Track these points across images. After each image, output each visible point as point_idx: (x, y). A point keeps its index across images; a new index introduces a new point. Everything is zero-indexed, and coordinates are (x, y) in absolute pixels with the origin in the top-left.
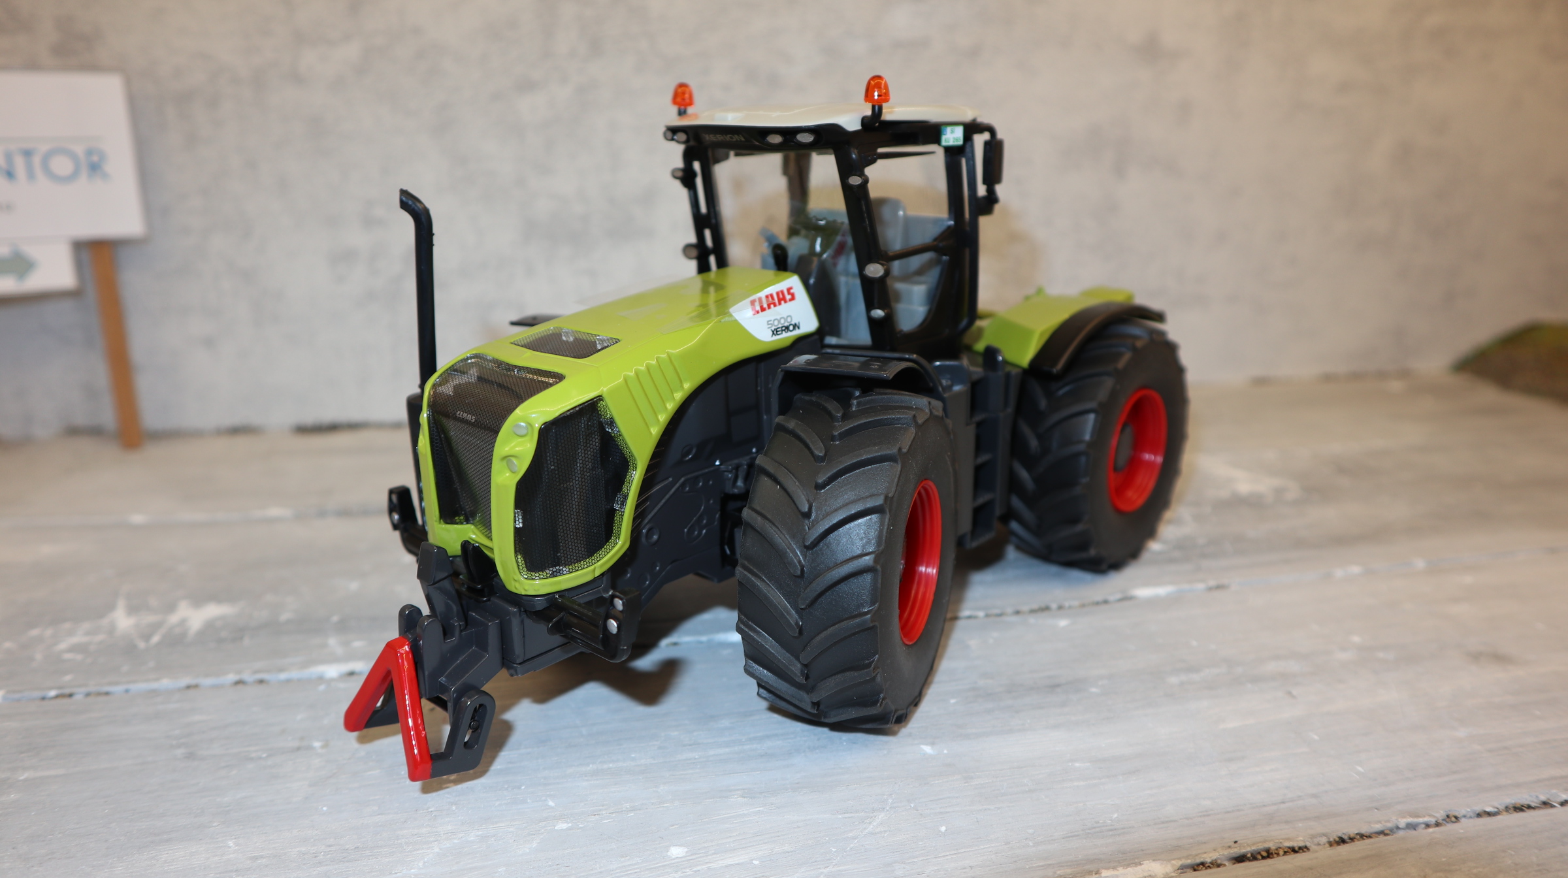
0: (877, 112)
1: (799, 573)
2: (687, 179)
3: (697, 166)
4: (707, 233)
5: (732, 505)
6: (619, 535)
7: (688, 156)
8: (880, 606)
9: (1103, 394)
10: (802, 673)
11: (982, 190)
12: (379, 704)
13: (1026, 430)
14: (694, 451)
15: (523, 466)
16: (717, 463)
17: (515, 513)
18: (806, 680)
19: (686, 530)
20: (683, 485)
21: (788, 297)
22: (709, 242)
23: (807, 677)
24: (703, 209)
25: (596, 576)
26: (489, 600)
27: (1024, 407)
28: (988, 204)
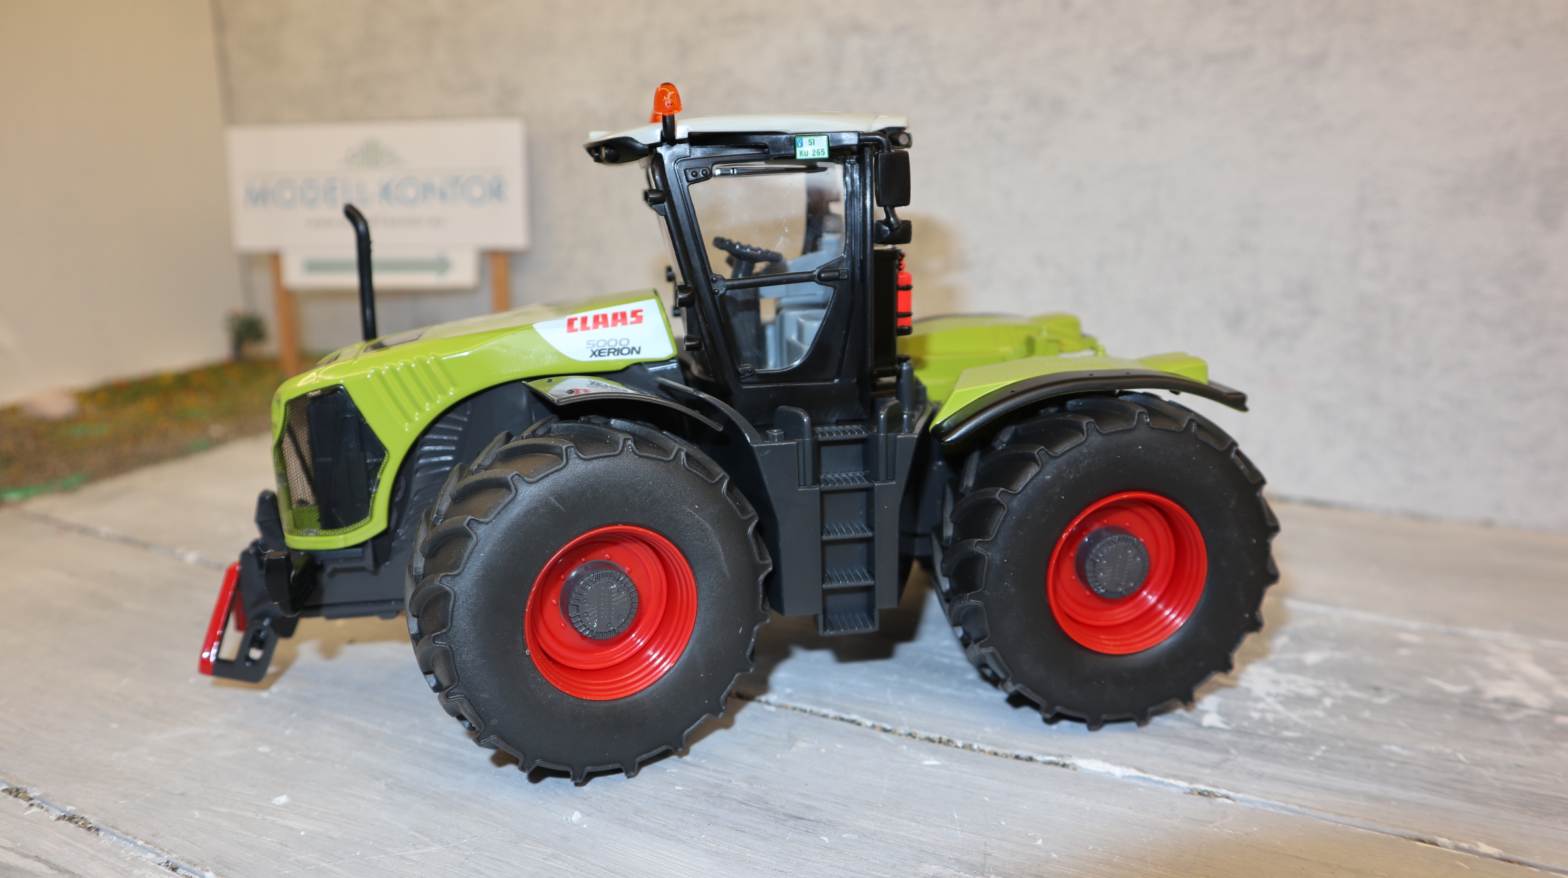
0: (669, 123)
6: (372, 514)
21: (631, 319)
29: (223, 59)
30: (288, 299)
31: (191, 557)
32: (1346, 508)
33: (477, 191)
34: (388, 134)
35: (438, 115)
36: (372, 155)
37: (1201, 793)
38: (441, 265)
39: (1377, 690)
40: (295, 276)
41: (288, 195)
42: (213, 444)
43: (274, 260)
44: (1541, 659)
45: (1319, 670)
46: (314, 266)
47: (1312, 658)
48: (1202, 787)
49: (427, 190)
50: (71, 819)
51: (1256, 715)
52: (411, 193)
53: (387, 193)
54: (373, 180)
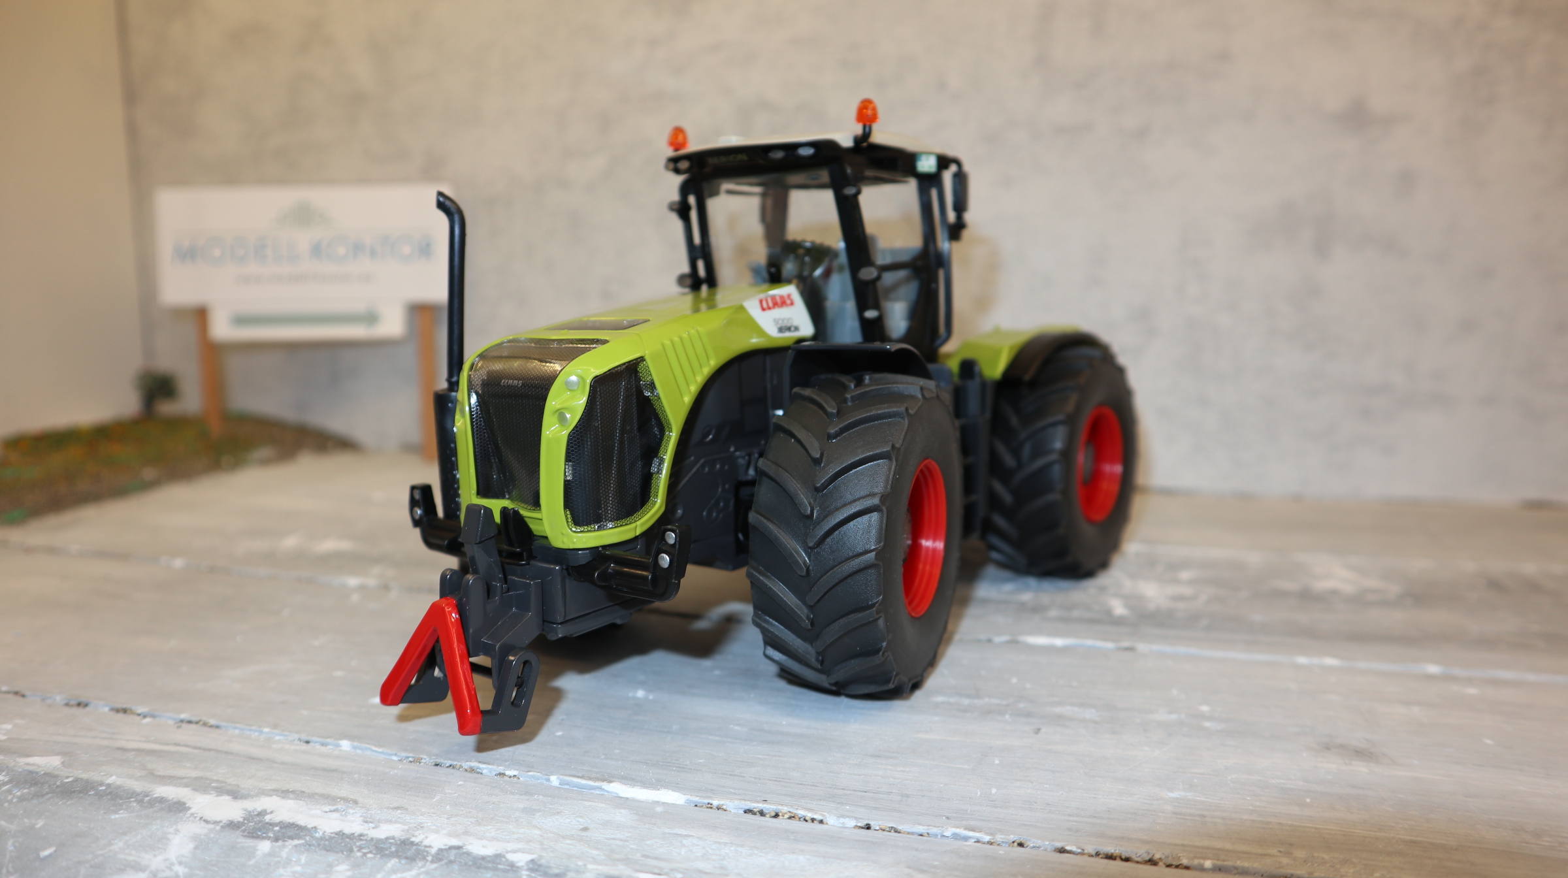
0: (866, 135)
1: (804, 573)
2: (682, 210)
3: (692, 200)
4: (701, 265)
5: (744, 492)
6: (657, 496)
7: (685, 189)
8: (883, 598)
9: (1070, 407)
10: (817, 660)
11: (951, 216)
12: (413, 682)
13: (1001, 449)
14: (713, 432)
15: (574, 417)
16: (732, 449)
17: (565, 464)
18: (821, 665)
19: (705, 513)
20: (703, 466)
21: (788, 302)
22: (702, 272)
23: (822, 663)
24: (697, 239)
25: (637, 534)
26: (528, 564)
27: (999, 425)
28: (956, 231)
29: (132, 131)
30: (215, 353)
31: (178, 563)
33: (407, 250)
34: (320, 197)
35: (363, 180)
36: (303, 216)
37: (1126, 649)
38: (371, 318)
40: (222, 329)
41: (217, 252)
42: (147, 486)
43: (201, 315)
46: (241, 320)
48: (1125, 645)
49: (357, 248)
50: (189, 722)
51: (1151, 607)
52: (342, 251)
53: (317, 250)
54: (304, 238)
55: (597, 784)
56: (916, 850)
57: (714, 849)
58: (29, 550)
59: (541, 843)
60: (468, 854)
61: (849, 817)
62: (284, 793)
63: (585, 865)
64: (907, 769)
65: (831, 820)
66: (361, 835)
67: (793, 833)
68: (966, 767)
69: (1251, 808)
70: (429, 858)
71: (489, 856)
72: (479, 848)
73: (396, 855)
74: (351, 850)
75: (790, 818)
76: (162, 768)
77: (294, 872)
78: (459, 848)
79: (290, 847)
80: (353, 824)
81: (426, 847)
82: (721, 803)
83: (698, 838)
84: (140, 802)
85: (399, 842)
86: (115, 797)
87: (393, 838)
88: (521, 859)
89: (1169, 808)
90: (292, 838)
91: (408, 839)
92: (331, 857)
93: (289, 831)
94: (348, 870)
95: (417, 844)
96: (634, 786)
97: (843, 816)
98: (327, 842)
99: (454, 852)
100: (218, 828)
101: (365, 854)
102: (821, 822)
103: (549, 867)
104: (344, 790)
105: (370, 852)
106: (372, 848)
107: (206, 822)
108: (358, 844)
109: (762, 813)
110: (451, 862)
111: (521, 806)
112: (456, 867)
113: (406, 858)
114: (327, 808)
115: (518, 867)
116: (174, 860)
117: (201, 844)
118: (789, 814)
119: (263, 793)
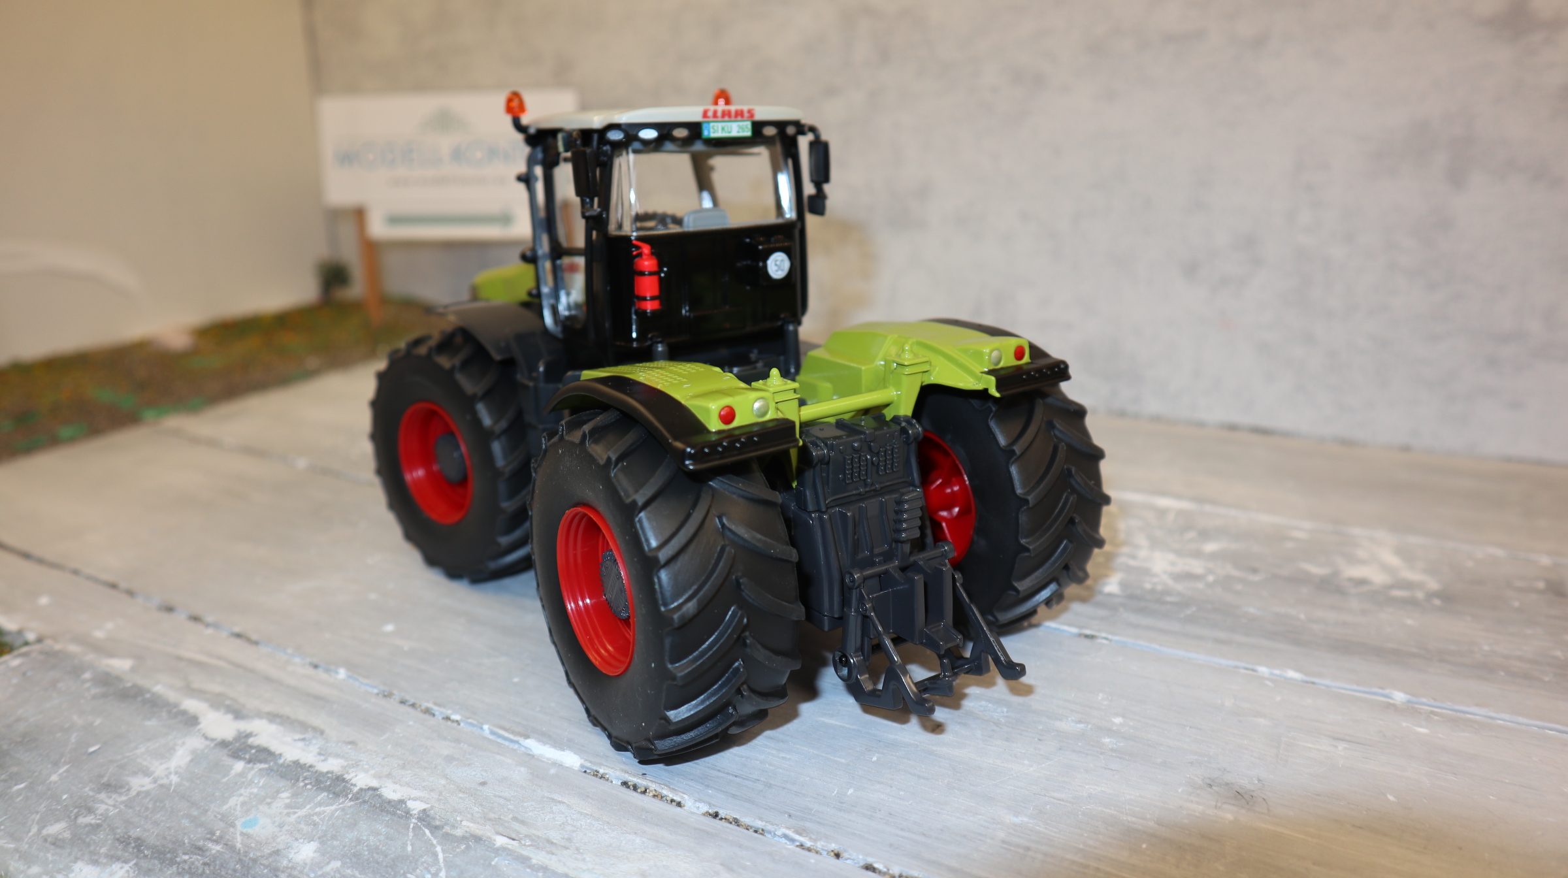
30: (372, 249)
31: (302, 463)
32: (1286, 434)
37: (1087, 636)
39: (1255, 571)
40: (378, 228)
41: (370, 157)
42: (309, 374)
43: (359, 215)
44: (1400, 551)
45: (1213, 556)
46: (395, 220)
47: (1210, 547)
48: (1088, 632)
49: (492, 152)
50: (238, 636)
51: (1148, 586)
52: (478, 155)
53: (457, 155)
54: (445, 143)
55: (516, 738)
56: (740, 846)
57: (574, 819)
58: (195, 441)
59: (440, 794)
60: (380, 796)
61: (704, 802)
62: (273, 717)
63: (461, 821)
64: (788, 757)
65: (688, 802)
66: (311, 766)
67: (647, 812)
68: (843, 761)
69: (1081, 846)
70: (350, 796)
71: (394, 801)
72: (391, 792)
73: (327, 789)
74: (298, 780)
75: (654, 796)
76: (199, 680)
77: (251, 793)
78: (375, 789)
79: (256, 770)
80: (307, 755)
81: (352, 785)
82: (606, 772)
83: (568, 806)
84: (169, 712)
85: (334, 777)
86: (155, 704)
87: (332, 772)
88: (416, 807)
89: (1002, 835)
90: (261, 762)
91: (342, 775)
92: (282, 783)
93: (264, 754)
94: (288, 798)
95: (347, 782)
96: (545, 743)
97: (700, 801)
98: (284, 770)
99: (370, 792)
100: (212, 745)
101: (306, 785)
102: (679, 804)
103: (434, 819)
104: (318, 720)
105: (310, 783)
106: (313, 780)
107: (206, 738)
108: (305, 774)
109: (635, 788)
110: (365, 802)
111: (446, 753)
112: (366, 807)
113: (334, 793)
114: (298, 736)
115: (411, 815)
116: (172, 770)
117: (196, 758)
118: (654, 792)
119: (259, 715)
